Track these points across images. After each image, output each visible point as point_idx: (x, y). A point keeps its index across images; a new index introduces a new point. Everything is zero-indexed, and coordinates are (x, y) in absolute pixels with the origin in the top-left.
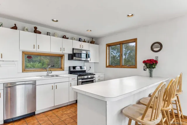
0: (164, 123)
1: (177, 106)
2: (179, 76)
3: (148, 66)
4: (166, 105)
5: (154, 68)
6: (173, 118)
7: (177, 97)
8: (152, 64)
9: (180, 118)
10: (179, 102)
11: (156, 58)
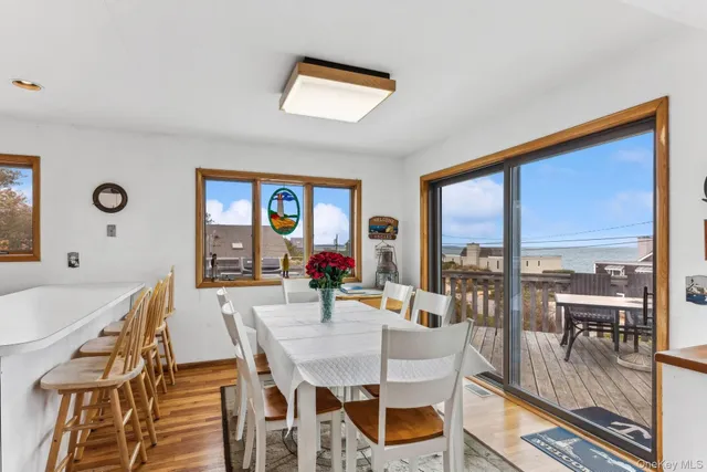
1: (165, 347)
4: (148, 340)
10: (168, 337)
11: (110, 229)
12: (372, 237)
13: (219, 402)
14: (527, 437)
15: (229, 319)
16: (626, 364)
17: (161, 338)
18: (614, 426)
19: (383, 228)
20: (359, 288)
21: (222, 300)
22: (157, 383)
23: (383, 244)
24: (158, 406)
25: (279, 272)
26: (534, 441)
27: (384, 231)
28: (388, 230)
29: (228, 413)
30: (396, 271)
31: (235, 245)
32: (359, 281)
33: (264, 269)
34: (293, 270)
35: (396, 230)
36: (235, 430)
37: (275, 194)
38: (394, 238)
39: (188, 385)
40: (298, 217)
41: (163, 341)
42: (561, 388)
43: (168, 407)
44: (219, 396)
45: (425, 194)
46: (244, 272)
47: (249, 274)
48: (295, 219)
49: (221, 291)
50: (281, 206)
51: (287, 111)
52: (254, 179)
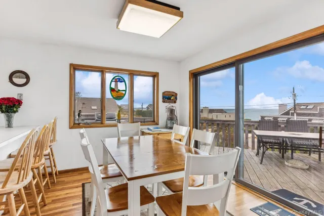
0: (35, 185)
1: (51, 161)
2: (53, 121)
3: (4, 109)
4: (37, 161)
5: (15, 112)
6: (46, 178)
7: (51, 149)
8: (12, 105)
9: (54, 175)
10: (53, 156)
11: (19, 96)
12: (164, 102)
13: (81, 193)
14: (253, 209)
15: (85, 148)
16: (290, 165)
17: (48, 157)
18: (296, 200)
19: (170, 97)
20: (157, 128)
21: (82, 136)
22: (44, 184)
23: (170, 106)
24: (45, 196)
25: (115, 120)
26: (258, 211)
27: (170, 99)
28: (172, 98)
29: (86, 200)
30: (177, 120)
31: (93, 108)
32: (157, 124)
33: (107, 118)
34: (122, 119)
35: (176, 98)
36: (89, 211)
37: (113, 79)
38: (175, 102)
39: (63, 183)
40: (125, 91)
41: (50, 159)
42: (263, 179)
43: (51, 197)
44: (81, 189)
45: (192, 80)
46: (97, 120)
47: (99, 122)
48: (124, 92)
49: (82, 131)
50: (116, 85)
51: (121, 29)
52: (102, 71)
